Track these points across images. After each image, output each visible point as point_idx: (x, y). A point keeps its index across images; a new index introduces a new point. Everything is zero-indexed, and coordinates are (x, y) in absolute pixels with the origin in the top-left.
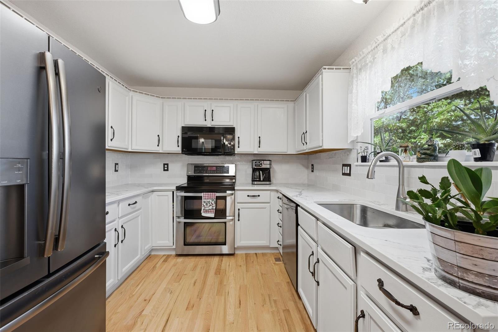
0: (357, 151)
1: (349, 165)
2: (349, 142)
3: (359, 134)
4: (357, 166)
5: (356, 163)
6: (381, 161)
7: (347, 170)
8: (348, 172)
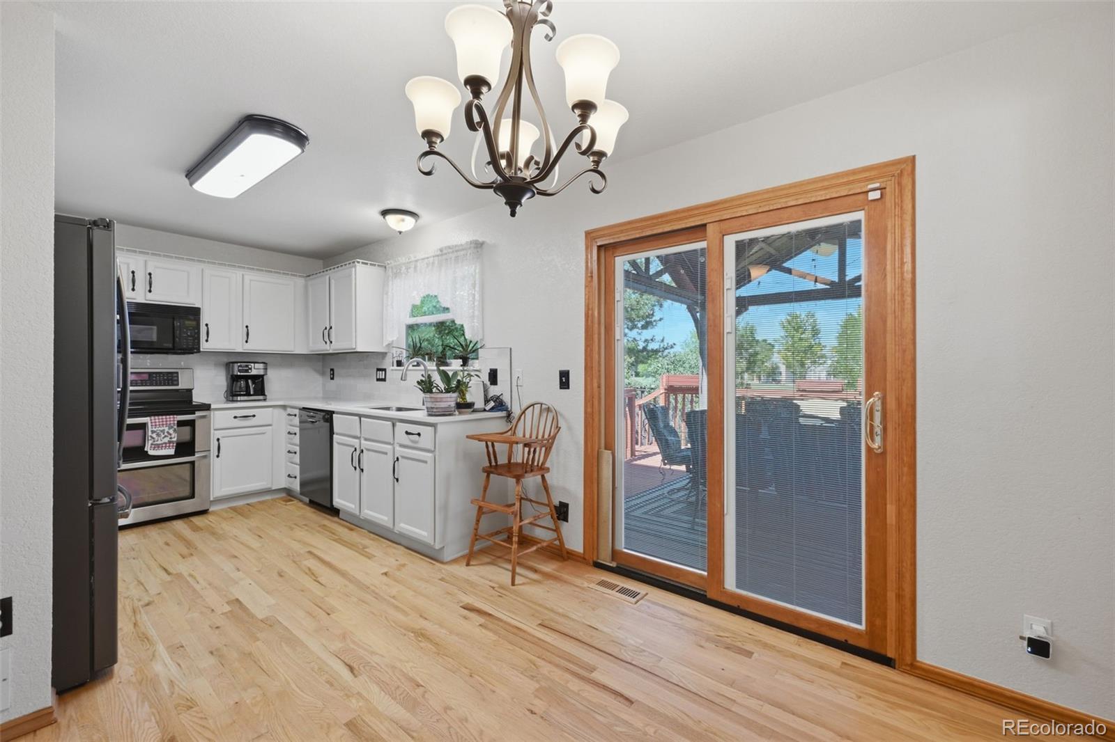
0: (393, 355)
1: (385, 370)
2: (384, 345)
3: (395, 338)
4: (392, 370)
5: (392, 368)
6: (413, 366)
7: (381, 375)
8: (383, 377)
